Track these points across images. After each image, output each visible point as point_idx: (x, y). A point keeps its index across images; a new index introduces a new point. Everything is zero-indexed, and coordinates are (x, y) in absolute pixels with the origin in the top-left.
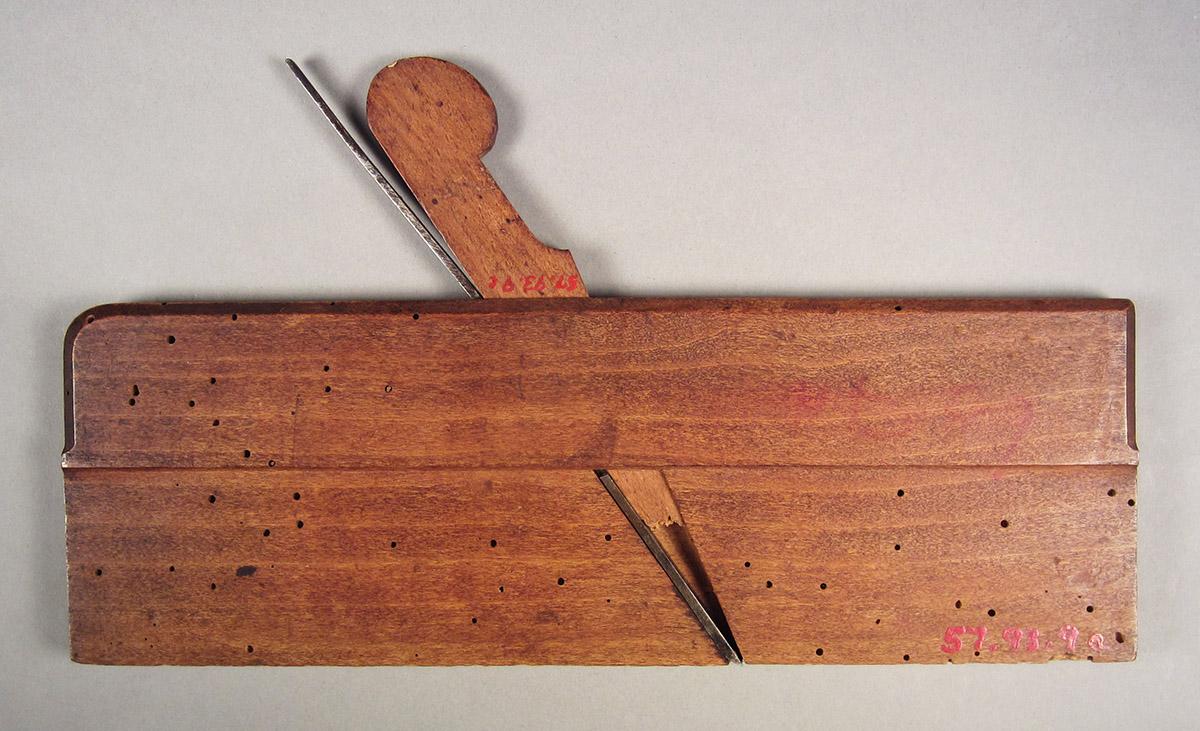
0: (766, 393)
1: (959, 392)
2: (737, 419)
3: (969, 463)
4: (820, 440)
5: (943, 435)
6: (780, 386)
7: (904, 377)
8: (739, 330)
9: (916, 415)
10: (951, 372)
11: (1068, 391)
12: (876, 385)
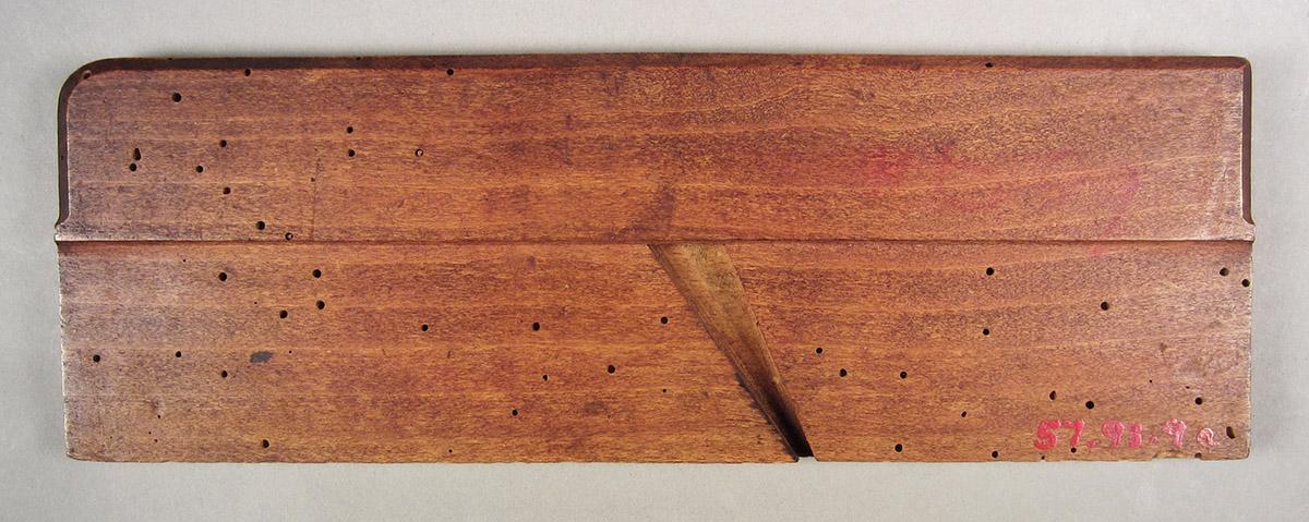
0: (842, 159)
1: (1058, 158)
2: (809, 188)
3: (1067, 238)
4: (901, 212)
5: (1038, 206)
6: (856, 150)
7: (995, 141)
8: (812, 88)
9: (1009, 184)
10: (1047, 137)
11: (1177, 158)
12: (965, 151)
